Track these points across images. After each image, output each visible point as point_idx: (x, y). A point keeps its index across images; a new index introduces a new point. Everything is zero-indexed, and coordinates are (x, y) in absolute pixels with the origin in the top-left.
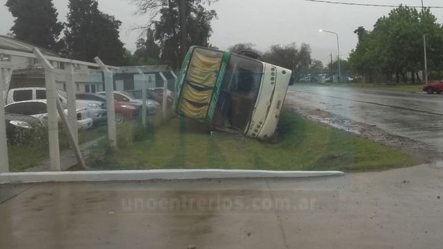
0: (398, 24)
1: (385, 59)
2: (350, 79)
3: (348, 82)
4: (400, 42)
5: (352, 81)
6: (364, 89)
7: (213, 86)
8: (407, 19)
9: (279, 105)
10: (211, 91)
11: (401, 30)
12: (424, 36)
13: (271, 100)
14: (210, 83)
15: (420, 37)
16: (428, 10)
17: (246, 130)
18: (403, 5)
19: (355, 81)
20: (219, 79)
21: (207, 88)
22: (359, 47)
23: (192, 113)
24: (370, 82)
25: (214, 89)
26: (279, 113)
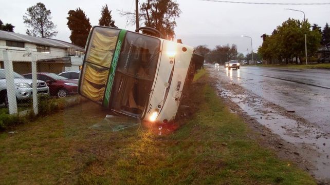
0: (288, 29)
1: (280, 50)
2: (258, 62)
3: (257, 64)
4: (290, 39)
5: (259, 64)
6: (266, 68)
7: (109, 66)
8: (294, 26)
9: (179, 86)
10: (108, 71)
11: (290, 32)
12: (305, 35)
13: (170, 82)
14: (107, 64)
15: (302, 36)
16: (307, 21)
17: (143, 114)
18: (291, 19)
19: (261, 63)
20: (114, 58)
21: (105, 69)
22: (264, 44)
23: (92, 95)
24: (270, 64)
25: (110, 69)
26: (179, 95)
